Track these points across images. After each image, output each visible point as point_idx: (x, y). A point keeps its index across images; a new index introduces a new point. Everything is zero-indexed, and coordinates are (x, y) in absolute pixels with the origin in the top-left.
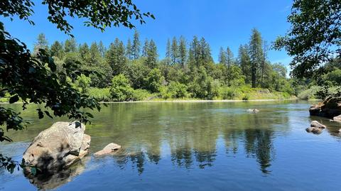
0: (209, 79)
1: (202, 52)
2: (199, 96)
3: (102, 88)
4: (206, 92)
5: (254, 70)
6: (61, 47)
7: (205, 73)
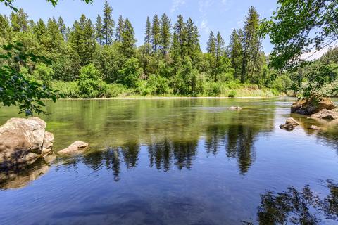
0: (194, 72)
1: (189, 38)
2: (182, 92)
3: (68, 81)
4: (190, 88)
5: (244, 62)
6: (7, 25)
7: (191, 65)
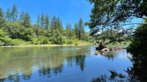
0: (61, 35)
1: (58, 23)
2: (56, 43)
4: (60, 41)
7: (59, 33)
